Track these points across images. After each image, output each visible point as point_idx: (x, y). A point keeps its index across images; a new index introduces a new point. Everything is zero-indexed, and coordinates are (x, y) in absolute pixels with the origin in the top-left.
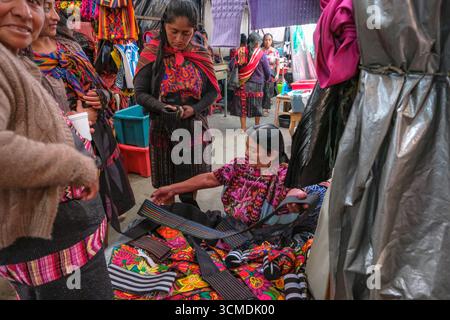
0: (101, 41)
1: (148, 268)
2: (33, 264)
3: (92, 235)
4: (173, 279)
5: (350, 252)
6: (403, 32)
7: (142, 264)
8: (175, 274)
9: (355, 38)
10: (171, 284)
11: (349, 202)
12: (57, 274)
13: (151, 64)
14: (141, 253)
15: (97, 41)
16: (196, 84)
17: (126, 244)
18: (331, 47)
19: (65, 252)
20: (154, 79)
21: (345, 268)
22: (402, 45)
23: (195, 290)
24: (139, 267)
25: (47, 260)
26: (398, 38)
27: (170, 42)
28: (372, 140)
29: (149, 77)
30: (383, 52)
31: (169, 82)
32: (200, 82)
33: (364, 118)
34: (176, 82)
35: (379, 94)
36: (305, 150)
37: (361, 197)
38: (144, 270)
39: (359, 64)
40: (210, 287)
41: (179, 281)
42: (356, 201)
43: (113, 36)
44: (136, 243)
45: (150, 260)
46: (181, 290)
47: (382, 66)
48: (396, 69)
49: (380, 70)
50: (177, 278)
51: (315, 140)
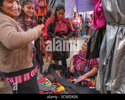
0: (39, 16)
1: (49, 84)
2: (16, 78)
3: (33, 71)
4: (55, 87)
5: (105, 79)
6: (116, 13)
7: (47, 83)
8: (56, 86)
9: (104, 15)
10: (55, 89)
11: (105, 64)
12: (22, 81)
13: (52, 23)
14: (47, 79)
15: (38, 16)
16: (65, 29)
17: (43, 76)
18: (97, 18)
19: (25, 75)
20: (53, 27)
21: (104, 85)
22: (117, 17)
23: (62, 91)
24: (46, 83)
25: (20, 77)
26: (115, 15)
27: (58, 17)
28: (110, 45)
29: (51, 27)
30: (112, 19)
31: (57, 29)
32: (67, 29)
33: (107, 38)
34: (59, 29)
35: (111, 31)
36: (92, 47)
37: (108, 62)
38: (47, 84)
39: (106, 22)
40: (66, 90)
41: (57, 88)
42: (107, 64)
43: (42, 15)
44: (46, 76)
45: (49, 81)
46: (58, 91)
47: (112, 23)
48: (116, 24)
49: (111, 24)
50: (57, 87)
51: (94, 45)
